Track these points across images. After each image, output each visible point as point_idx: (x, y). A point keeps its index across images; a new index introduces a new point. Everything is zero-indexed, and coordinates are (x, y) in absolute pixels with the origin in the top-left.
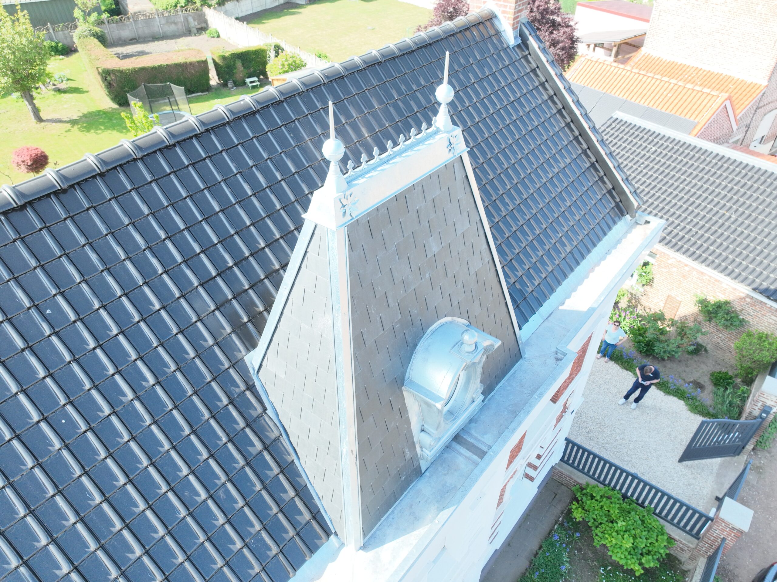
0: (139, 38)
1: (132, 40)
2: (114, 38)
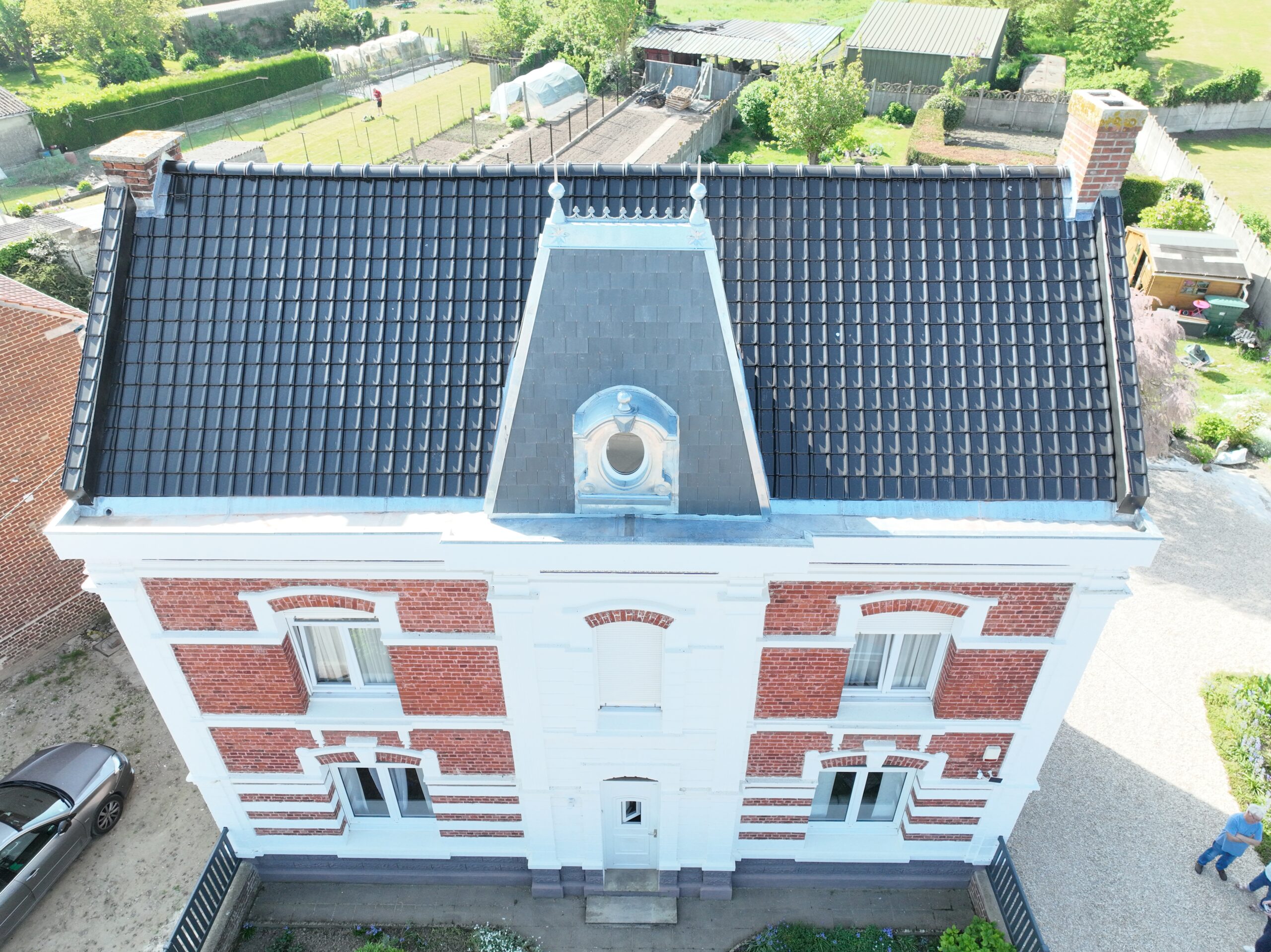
0: (1015, 125)
1: (1003, 125)
2: (981, 117)
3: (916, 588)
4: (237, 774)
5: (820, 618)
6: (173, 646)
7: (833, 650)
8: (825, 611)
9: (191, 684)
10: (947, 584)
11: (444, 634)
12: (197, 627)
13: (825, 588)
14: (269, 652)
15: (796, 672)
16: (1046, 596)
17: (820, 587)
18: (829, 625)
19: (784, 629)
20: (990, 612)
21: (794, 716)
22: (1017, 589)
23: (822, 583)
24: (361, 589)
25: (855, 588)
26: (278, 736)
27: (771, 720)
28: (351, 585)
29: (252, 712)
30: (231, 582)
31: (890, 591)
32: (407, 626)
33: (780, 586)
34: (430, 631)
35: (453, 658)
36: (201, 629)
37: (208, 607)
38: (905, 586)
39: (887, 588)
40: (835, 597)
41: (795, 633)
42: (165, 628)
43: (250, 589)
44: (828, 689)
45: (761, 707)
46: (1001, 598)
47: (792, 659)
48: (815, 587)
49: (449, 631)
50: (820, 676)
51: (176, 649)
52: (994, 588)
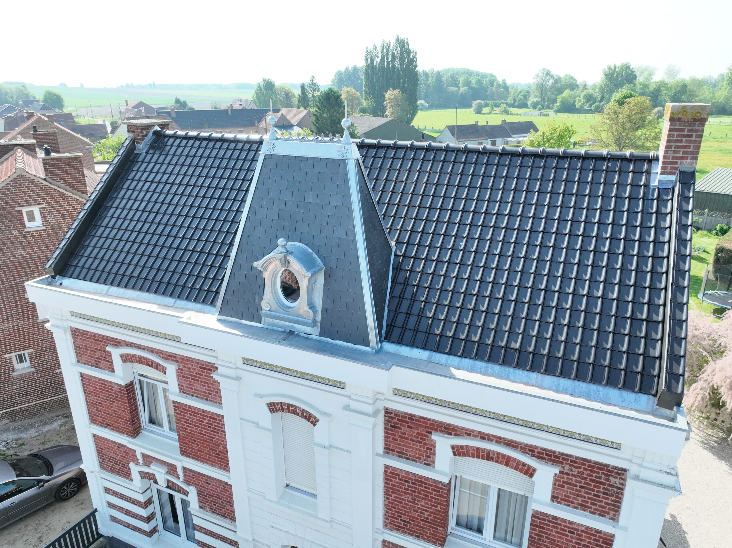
3: (492, 440)
4: (103, 471)
5: (422, 449)
6: (81, 373)
7: (435, 481)
8: (425, 444)
9: (87, 402)
10: (516, 442)
11: (199, 400)
12: (90, 364)
13: (423, 422)
14: (120, 389)
15: (409, 494)
16: (603, 476)
17: (419, 421)
18: (429, 457)
19: (398, 452)
20: (555, 480)
21: (412, 535)
22: (576, 462)
23: (421, 417)
24: (160, 357)
25: (445, 428)
26: (122, 450)
27: (395, 533)
28: (157, 353)
29: (112, 429)
30: (105, 338)
31: (471, 437)
32: (183, 390)
33: (391, 413)
34: (192, 395)
35: (204, 419)
36: (92, 366)
37: (95, 352)
38: (483, 436)
39: (469, 435)
40: (431, 433)
41: (406, 458)
42: (78, 362)
43: (113, 344)
44: (435, 517)
45: (388, 519)
46: (563, 468)
47: (406, 481)
48: (416, 420)
49: (202, 398)
50: (427, 504)
51: (82, 375)
52: (556, 457)
